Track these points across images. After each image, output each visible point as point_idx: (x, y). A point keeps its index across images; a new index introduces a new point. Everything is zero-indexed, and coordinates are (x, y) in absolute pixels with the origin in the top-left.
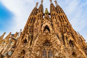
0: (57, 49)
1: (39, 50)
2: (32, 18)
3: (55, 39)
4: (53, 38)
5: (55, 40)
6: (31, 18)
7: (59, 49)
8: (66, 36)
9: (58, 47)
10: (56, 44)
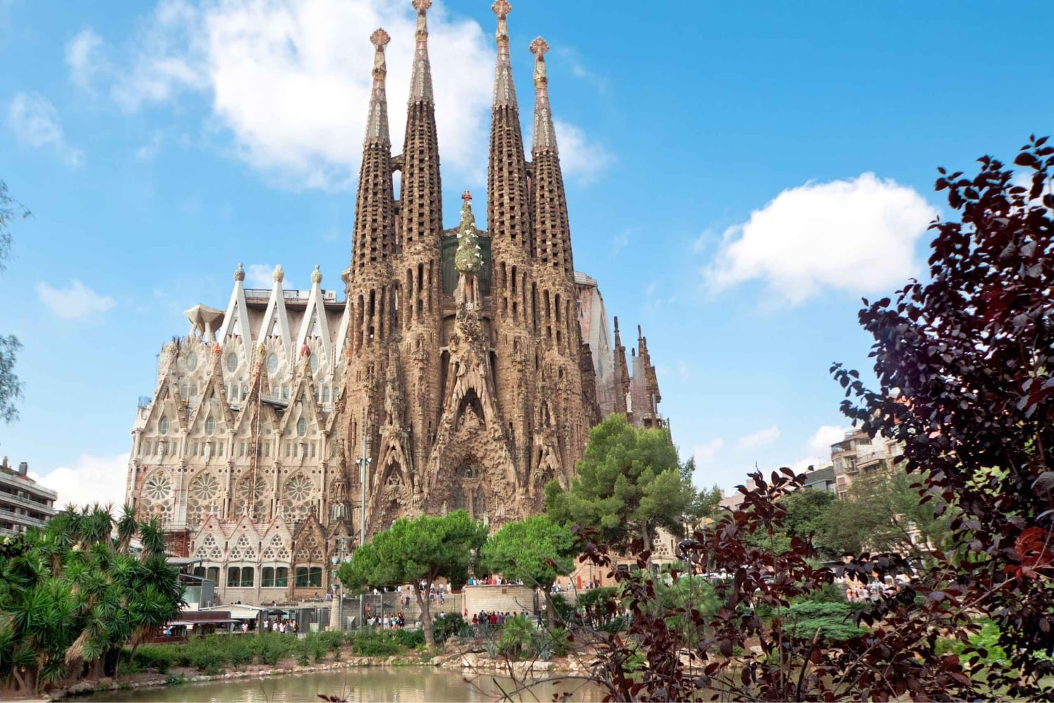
0: (502, 493)
1: (445, 499)
2: (367, 299)
3: (501, 460)
4: (492, 454)
5: (499, 464)
6: (361, 298)
7: (510, 497)
8: (540, 446)
9: (508, 489)
10: (504, 478)
